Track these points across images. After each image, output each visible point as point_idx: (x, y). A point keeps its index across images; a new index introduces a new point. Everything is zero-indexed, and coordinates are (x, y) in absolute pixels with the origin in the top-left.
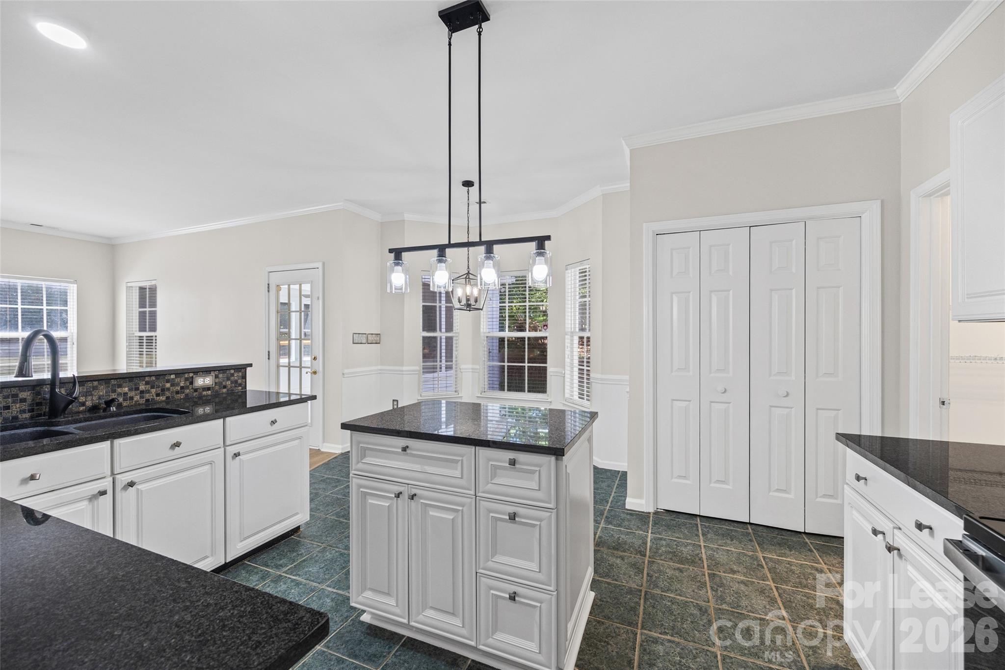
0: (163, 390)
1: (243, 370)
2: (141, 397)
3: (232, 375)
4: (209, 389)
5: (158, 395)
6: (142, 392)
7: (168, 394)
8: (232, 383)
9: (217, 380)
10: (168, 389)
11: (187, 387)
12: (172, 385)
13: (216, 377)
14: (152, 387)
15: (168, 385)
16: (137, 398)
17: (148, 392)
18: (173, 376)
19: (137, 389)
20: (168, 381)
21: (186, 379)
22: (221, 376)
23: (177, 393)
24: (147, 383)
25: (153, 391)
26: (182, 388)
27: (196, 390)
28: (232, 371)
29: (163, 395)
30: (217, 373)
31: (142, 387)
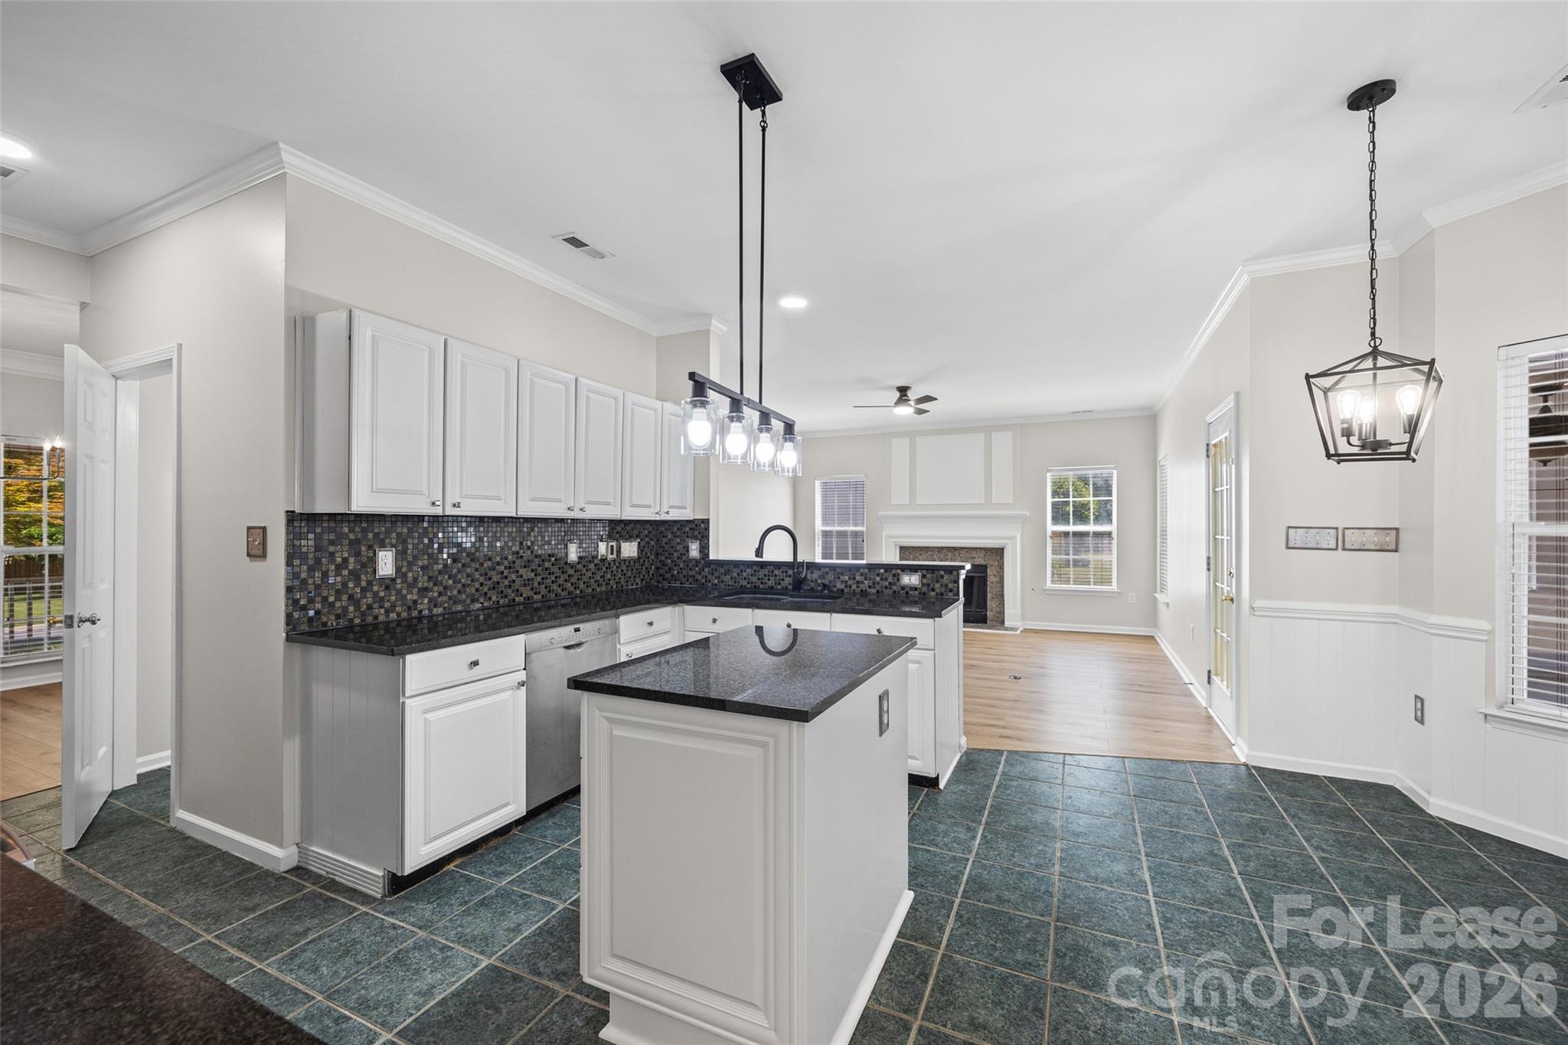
0: (874, 583)
1: (955, 573)
2: (858, 587)
3: (942, 577)
4: (916, 589)
5: (870, 587)
6: (858, 582)
7: (878, 587)
8: (941, 586)
9: (925, 581)
10: (878, 583)
11: (895, 584)
12: (882, 579)
13: (924, 576)
14: (866, 579)
15: (878, 579)
16: (854, 587)
17: (862, 583)
18: (882, 571)
19: (854, 579)
20: (878, 575)
21: (894, 575)
22: (929, 576)
23: (886, 588)
24: (862, 574)
25: (866, 582)
26: (890, 583)
27: (903, 588)
28: (942, 573)
29: (874, 587)
30: (924, 572)
31: (858, 578)
